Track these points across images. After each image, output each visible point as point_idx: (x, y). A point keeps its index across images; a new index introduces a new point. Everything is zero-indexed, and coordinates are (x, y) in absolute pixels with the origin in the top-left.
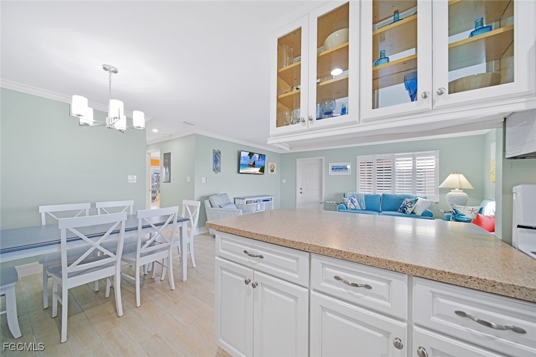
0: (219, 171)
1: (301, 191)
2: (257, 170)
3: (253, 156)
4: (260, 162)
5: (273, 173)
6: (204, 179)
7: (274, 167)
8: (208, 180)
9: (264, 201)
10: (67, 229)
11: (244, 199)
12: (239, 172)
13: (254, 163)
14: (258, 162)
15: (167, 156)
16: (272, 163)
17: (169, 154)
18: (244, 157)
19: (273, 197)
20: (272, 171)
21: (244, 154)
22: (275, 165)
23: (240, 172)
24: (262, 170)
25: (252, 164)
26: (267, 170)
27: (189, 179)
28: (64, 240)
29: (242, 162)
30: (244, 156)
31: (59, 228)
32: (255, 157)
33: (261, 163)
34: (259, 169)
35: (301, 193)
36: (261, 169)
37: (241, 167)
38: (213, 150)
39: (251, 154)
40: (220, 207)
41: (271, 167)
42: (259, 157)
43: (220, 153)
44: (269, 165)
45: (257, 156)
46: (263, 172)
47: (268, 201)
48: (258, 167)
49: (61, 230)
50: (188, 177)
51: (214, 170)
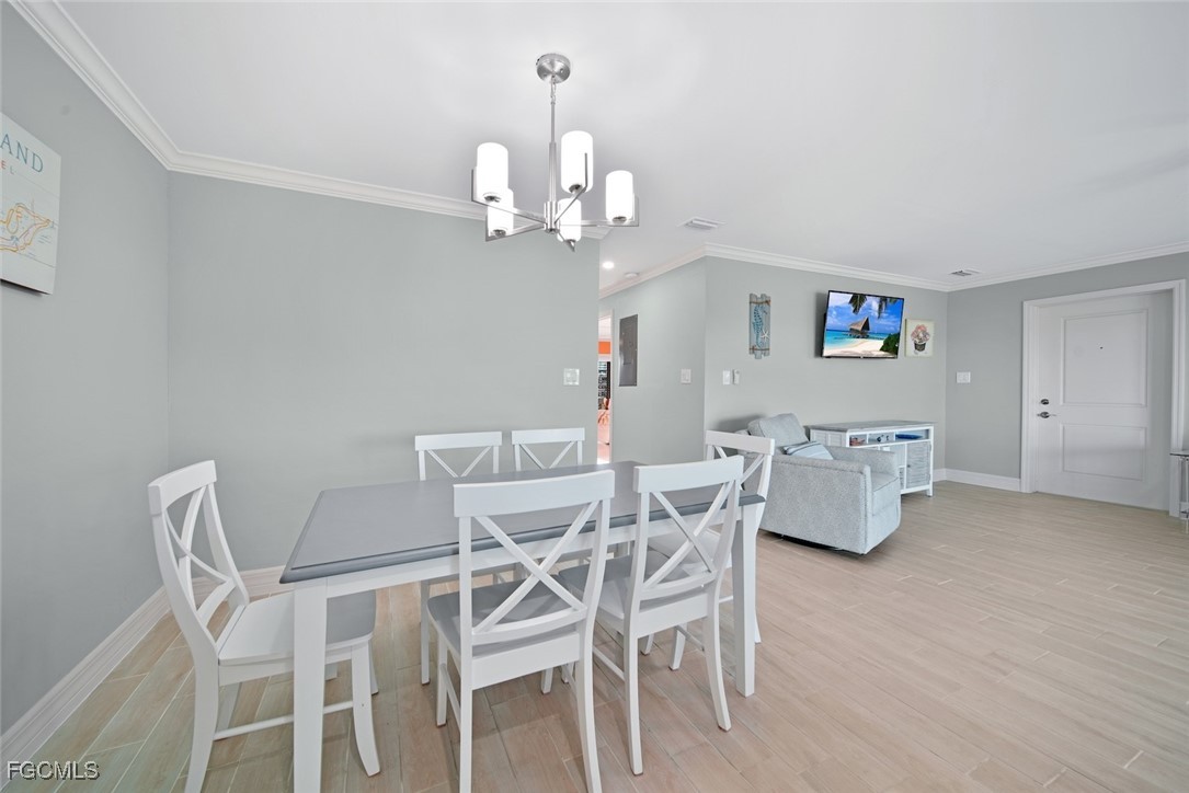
0: (766, 350)
1: (1045, 408)
2: (874, 346)
3: (864, 305)
4: (882, 322)
5: (921, 353)
6: (727, 375)
7: (925, 334)
8: (737, 376)
9: (901, 437)
10: (473, 519)
11: (845, 431)
12: (819, 351)
13: (866, 326)
14: (877, 322)
15: (628, 327)
16: (920, 324)
17: (634, 319)
18: (837, 308)
19: (932, 428)
20: (920, 347)
21: (839, 301)
22: (930, 328)
23: (826, 353)
24: (891, 346)
25: (860, 328)
26: (907, 345)
27: (687, 375)
28: (465, 545)
29: (831, 321)
30: (839, 304)
31: (456, 515)
32: (870, 307)
33: (887, 323)
34: (881, 343)
35: (1045, 415)
36: (886, 344)
37: (826, 339)
38: (751, 295)
39: (857, 300)
40: (785, 453)
41: (916, 335)
42: (880, 307)
43: (768, 302)
44: (912, 327)
45: (875, 304)
46: (895, 351)
47: (915, 438)
48: (877, 336)
49: (461, 520)
50: (683, 371)
51: (753, 349)
